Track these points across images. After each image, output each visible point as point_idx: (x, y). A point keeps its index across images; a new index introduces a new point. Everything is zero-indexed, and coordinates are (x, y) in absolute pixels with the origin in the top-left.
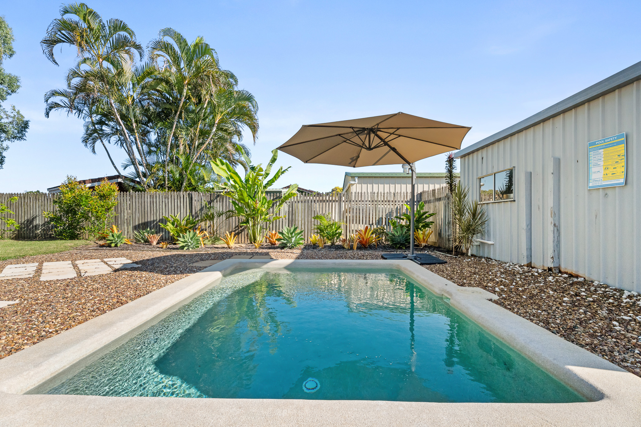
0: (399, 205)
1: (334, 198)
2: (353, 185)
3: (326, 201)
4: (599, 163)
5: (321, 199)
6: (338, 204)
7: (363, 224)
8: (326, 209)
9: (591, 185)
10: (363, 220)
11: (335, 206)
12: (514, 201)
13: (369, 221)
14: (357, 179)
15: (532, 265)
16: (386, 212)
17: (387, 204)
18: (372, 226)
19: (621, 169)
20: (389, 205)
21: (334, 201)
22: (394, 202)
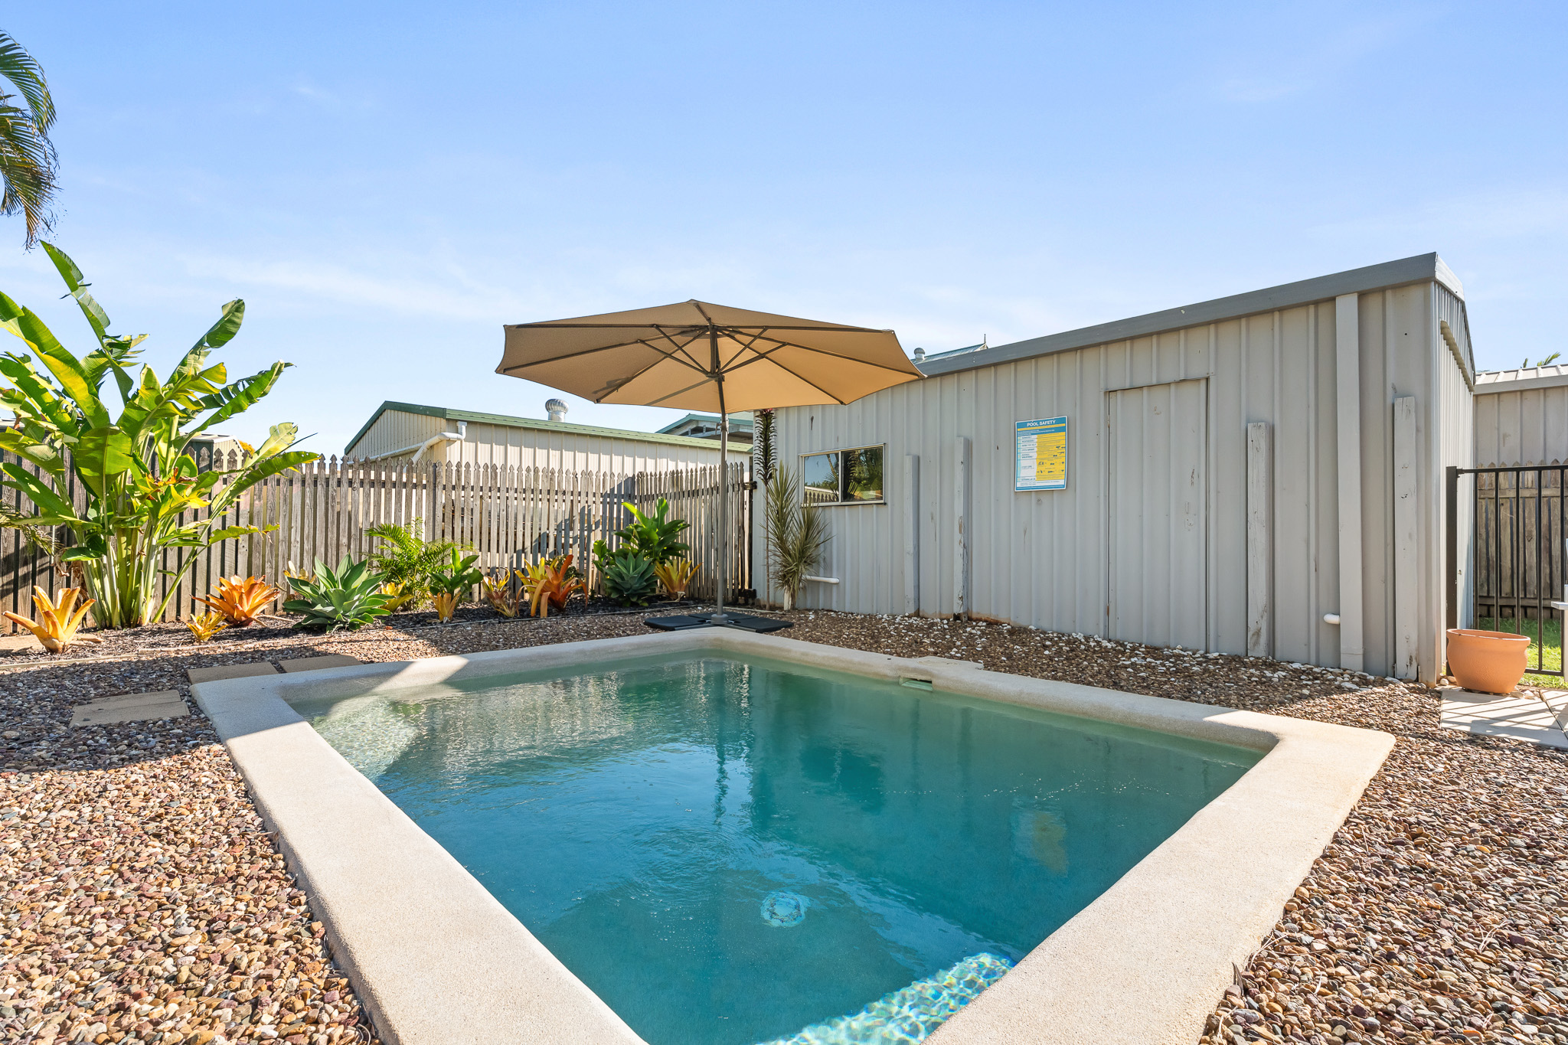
0: (587, 502)
1: (404, 476)
2: (450, 442)
3: (388, 485)
4: (1031, 454)
5: (372, 477)
6: (428, 495)
7: (498, 552)
8: (390, 508)
9: (1019, 485)
10: (498, 541)
11: (420, 500)
12: (885, 504)
13: (515, 542)
14: (463, 428)
15: (921, 614)
16: (556, 520)
17: (560, 500)
18: (523, 555)
19: (1060, 466)
20: (564, 501)
21: (415, 486)
22: (577, 494)
